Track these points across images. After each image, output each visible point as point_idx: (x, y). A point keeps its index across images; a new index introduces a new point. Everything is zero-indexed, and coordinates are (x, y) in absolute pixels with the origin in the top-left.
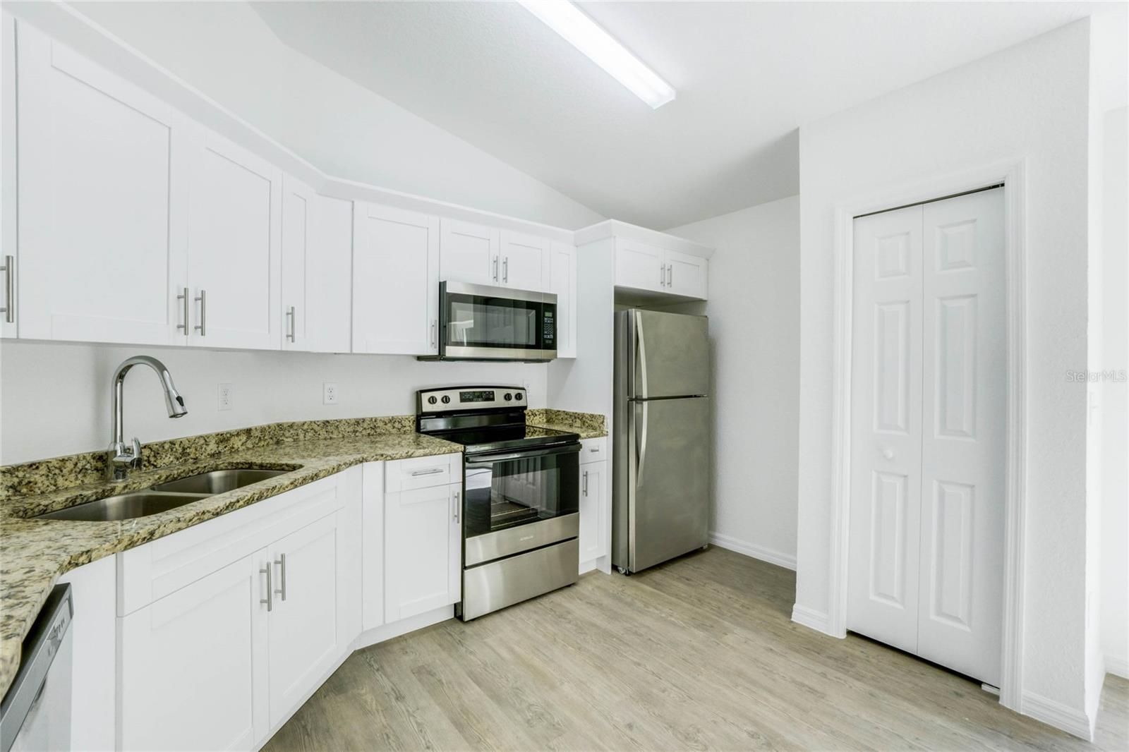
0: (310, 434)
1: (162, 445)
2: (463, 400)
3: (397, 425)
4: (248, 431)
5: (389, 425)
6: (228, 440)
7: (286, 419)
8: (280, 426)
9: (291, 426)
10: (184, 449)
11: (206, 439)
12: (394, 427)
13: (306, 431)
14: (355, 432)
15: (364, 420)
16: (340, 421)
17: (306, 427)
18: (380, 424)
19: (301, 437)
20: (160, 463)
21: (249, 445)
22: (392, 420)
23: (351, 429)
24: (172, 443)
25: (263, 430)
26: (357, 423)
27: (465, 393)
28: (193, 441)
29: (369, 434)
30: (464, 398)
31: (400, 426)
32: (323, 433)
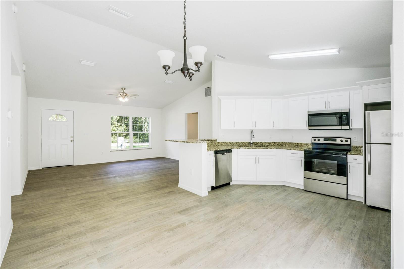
0: (288, 145)
1: (259, 142)
2: (324, 141)
3: (307, 145)
4: (275, 143)
5: (305, 145)
6: (270, 143)
8: (282, 142)
9: (285, 143)
10: (262, 144)
11: (266, 143)
12: (306, 146)
13: (287, 144)
14: (297, 145)
15: (299, 143)
16: (294, 143)
17: (287, 143)
18: (303, 145)
19: (286, 145)
20: (258, 145)
21: (275, 145)
22: (306, 144)
23: (296, 145)
24: (260, 142)
25: (278, 143)
26: (298, 144)
28: (264, 143)
29: (300, 147)
30: (325, 140)
31: (308, 146)
32: (290, 145)
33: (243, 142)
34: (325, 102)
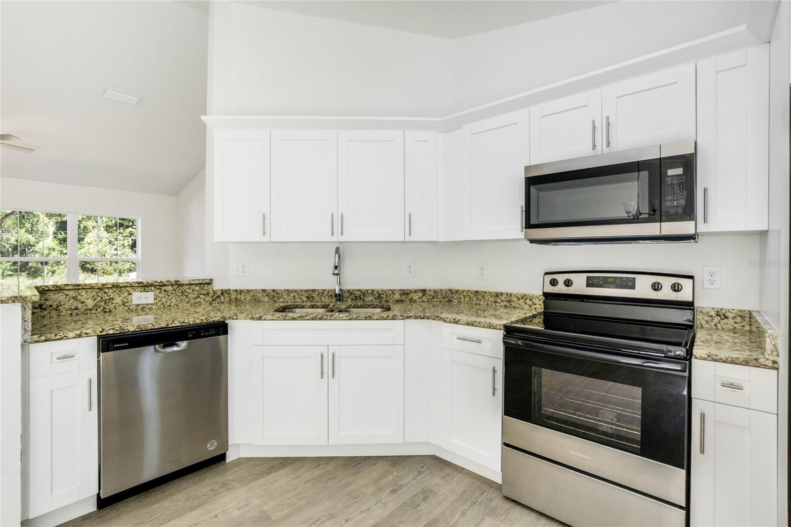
0: (467, 299)
1: (367, 291)
2: (589, 285)
3: (528, 301)
4: (424, 291)
5: (522, 301)
6: (408, 294)
7: (455, 287)
8: (450, 290)
9: (457, 291)
10: (379, 295)
11: (393, 292)
12: (526, 303)
13: (465, 297)
14: (496, 302)
15: (502, 294)
16: (486, 293)
17: (465, 294)
18: (514, 299)
19: (462, 299)
20: (366, 299)
21: (424, 299)
22: (524, 297)
23: (492, 300)
24: (373, 291)
25: (435, 292)
26: (497, 295)
27: (593, 277)
28: (384, 292)
29: (506, 305)
30: (590, 283)
31: (531, 303)
32: (475, 301)
33: (313, 291)
34: (594, 121)
